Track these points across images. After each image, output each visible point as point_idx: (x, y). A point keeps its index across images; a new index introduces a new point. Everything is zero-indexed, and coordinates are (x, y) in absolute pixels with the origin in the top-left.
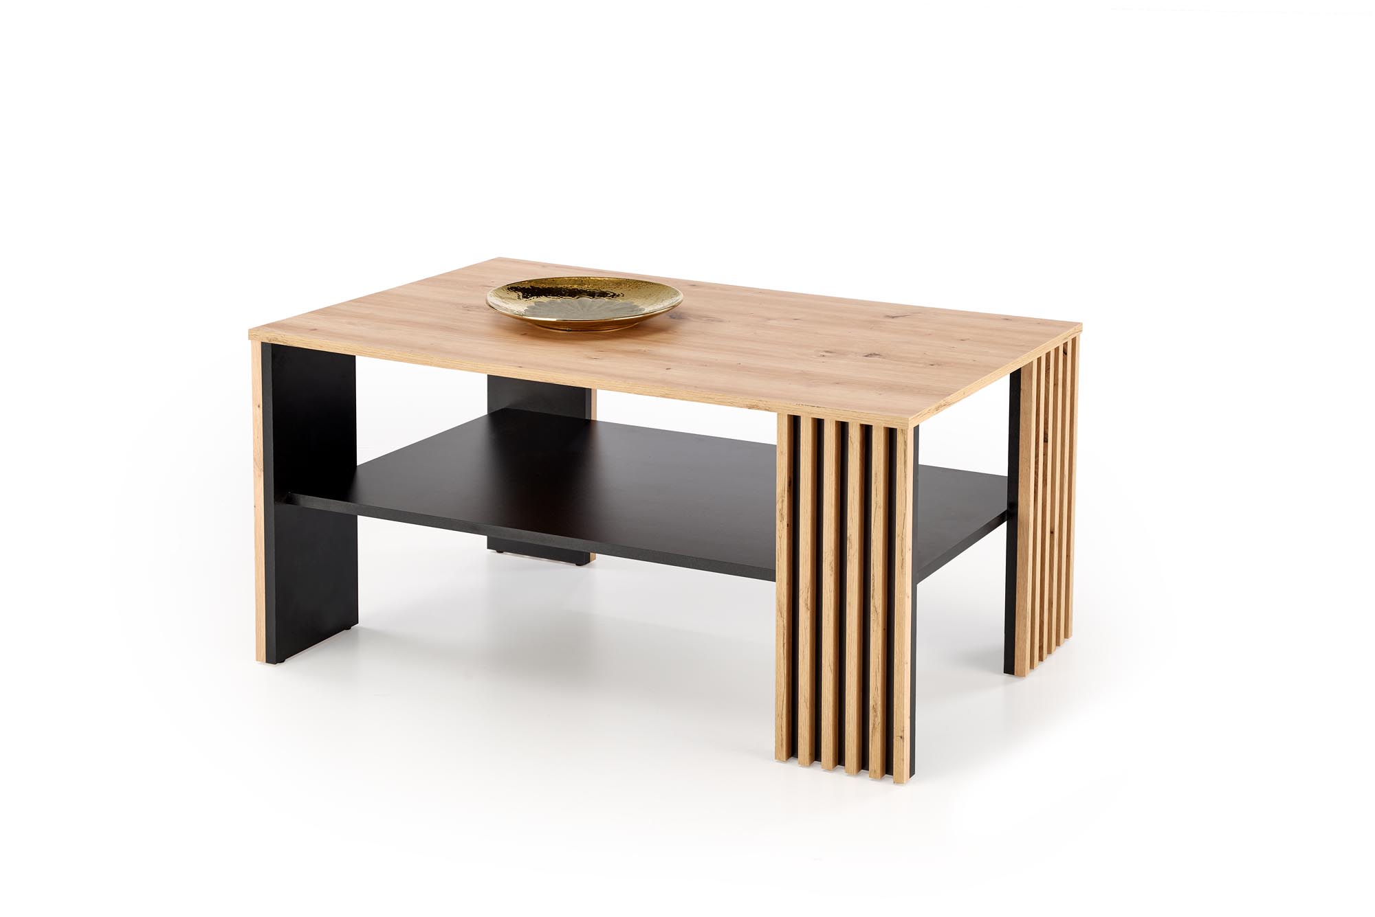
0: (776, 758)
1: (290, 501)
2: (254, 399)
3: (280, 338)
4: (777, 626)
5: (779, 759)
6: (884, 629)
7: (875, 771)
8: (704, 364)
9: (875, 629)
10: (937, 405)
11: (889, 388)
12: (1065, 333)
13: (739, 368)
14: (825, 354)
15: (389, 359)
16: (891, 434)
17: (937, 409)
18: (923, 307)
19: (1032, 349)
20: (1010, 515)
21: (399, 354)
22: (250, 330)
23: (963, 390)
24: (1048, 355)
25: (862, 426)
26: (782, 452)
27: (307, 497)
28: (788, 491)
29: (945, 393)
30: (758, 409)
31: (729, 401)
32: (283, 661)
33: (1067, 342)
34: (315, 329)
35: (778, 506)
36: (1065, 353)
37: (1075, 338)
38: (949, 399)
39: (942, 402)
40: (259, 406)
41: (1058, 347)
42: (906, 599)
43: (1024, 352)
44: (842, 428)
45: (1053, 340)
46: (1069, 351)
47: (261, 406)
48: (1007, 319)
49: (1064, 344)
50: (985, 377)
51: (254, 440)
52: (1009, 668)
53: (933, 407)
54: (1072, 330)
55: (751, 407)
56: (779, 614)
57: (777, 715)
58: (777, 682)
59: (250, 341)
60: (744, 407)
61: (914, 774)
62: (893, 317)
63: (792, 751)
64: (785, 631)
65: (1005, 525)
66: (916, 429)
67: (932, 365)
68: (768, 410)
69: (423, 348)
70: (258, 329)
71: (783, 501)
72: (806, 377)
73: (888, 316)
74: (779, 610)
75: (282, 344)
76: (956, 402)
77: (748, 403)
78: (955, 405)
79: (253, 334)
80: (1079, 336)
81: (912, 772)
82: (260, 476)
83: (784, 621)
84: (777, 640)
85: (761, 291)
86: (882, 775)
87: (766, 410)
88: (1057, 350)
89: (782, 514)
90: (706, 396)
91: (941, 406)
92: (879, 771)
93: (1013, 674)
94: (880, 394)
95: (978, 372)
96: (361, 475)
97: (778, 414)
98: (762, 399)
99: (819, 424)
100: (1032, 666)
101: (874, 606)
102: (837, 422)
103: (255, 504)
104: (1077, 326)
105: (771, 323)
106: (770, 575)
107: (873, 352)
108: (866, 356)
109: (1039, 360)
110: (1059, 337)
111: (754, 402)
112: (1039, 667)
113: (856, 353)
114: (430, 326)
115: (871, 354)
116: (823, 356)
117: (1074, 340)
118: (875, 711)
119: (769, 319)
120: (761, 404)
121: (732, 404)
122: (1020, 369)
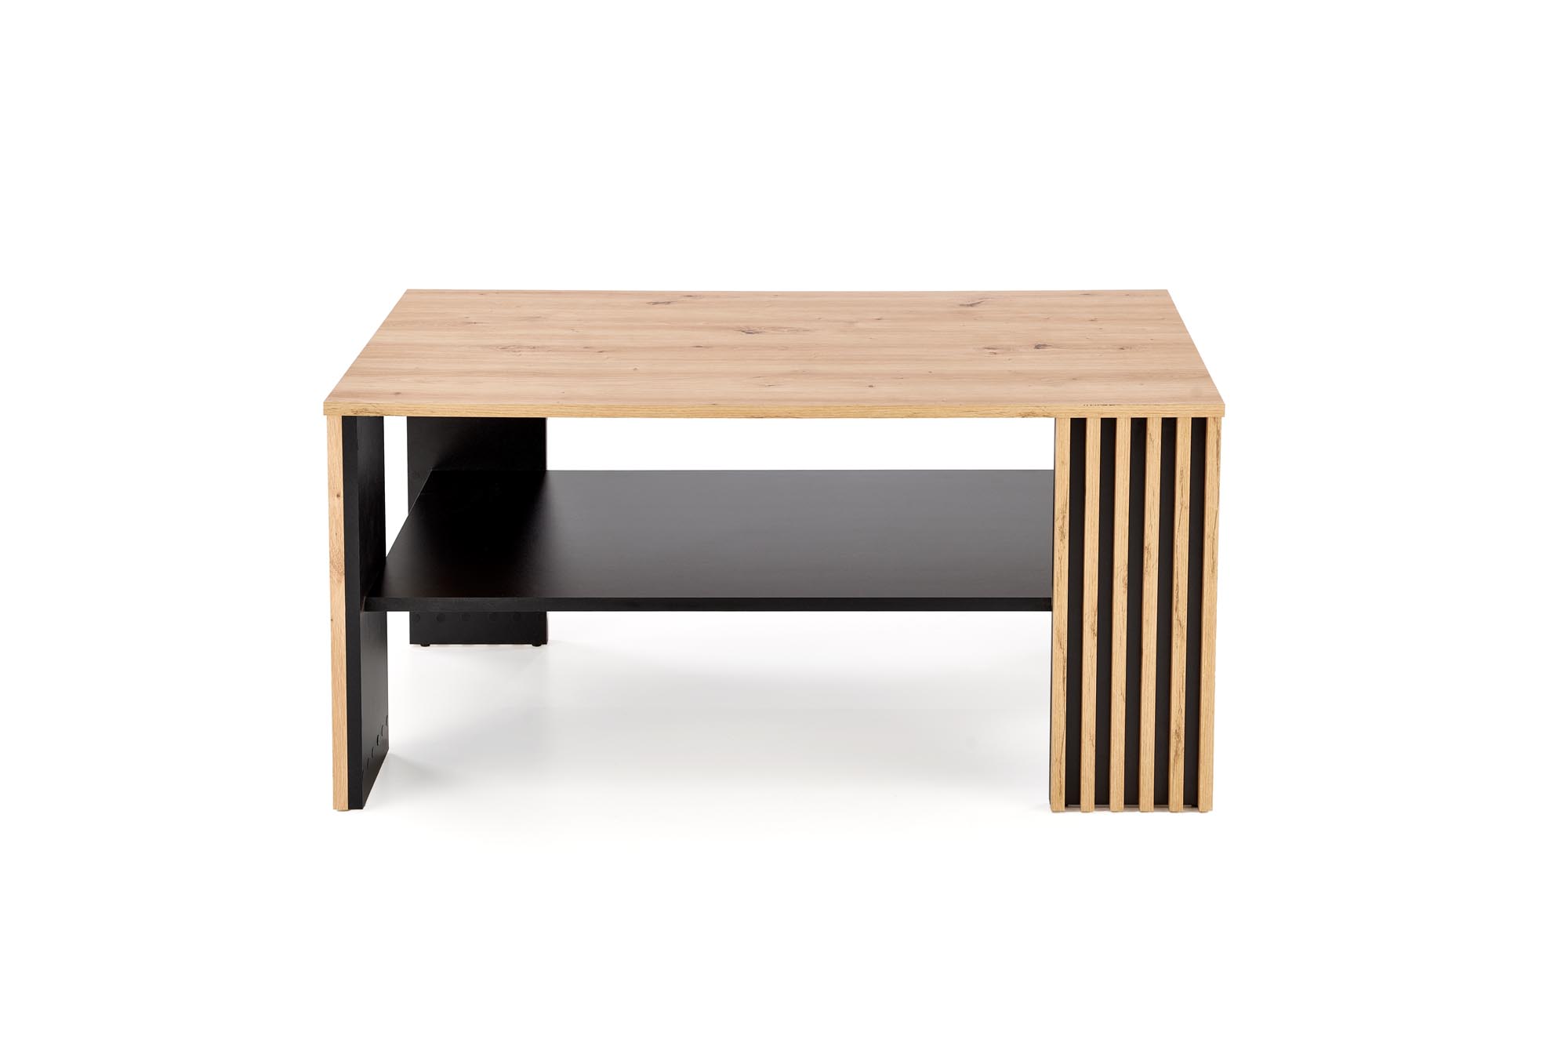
0: (1052, 809)
2: (331, 488)
5: (1056, 810)
7: (1177, 804)
9: (1178, 644)
22: (325, 403)
26: (1063, 462)
30: (1034, 416)
31: (998, 411)
35: (1058, 524)
44: (1139, 425)
51: (331, 538)
55: (1025, 415)
59: (326, 416)
60: (1017, 416)
62: (971, 305)
63: (1072, 799)
70: (337, 401)
71: (1064, 517)
77: (1019, 411)
79: (330, 407)
82: (339, 581)
83: (1062, 654)
86: (1185, 809)
87: (1044, 416)
89: (1062, 532)
90: (967, 409)
92: (1182, 803)
98: (1037, 404)
101: (1178, 620)
104: (1164, 293)
106: (1045, 605)
111: (1030, 409)
118: (1178, 735)
120: (1037, 411)
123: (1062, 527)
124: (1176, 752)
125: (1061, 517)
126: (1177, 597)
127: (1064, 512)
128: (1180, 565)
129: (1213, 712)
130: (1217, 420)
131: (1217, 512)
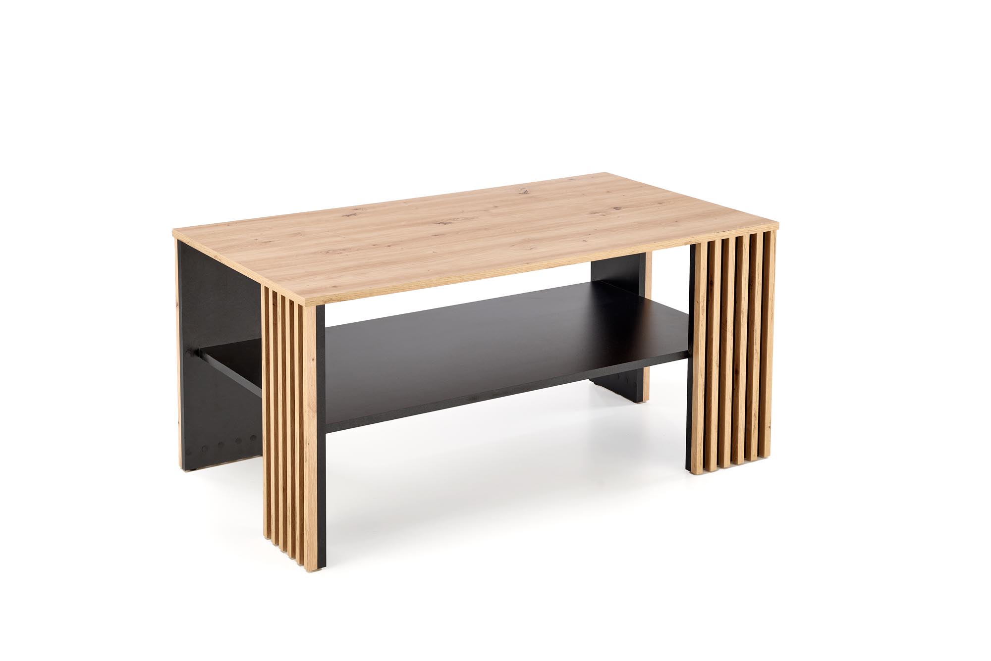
71: (704, 301)
123: (703, 307)
124: (754, 426)
127: (704, 298)
128: (757, 318)
129: (771, 400)
130: (774, 232)
131: (774, 284)
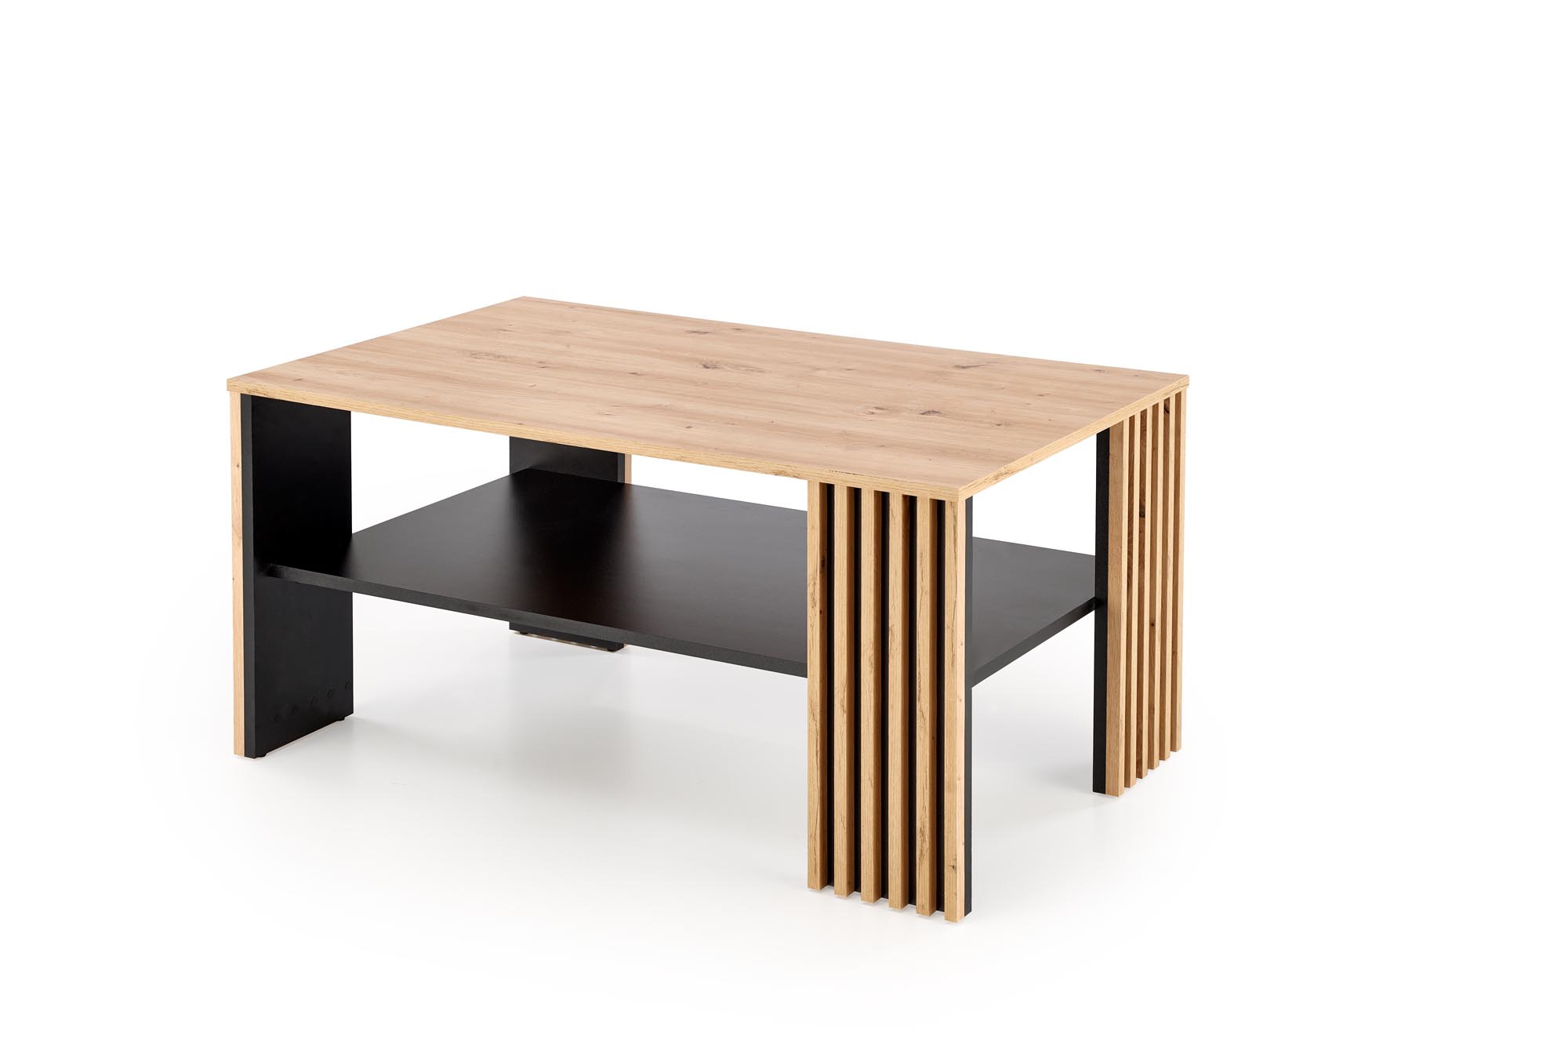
0: (809, 887)
1: (272, 573)
2: (233, 458)
3: (260, 390)
4: (809, 730)
5: (813, 888)
6: (933, 738)
7: (923, 906)
8: (732, 422)
9: (922, 737)
10: (996, 473)
11: (942, 452)
12: (1166, 388)
13: (772, 427)
14: (874, 411)
15: (378, 414)
16: (939, 507)
17: (997, 478)
18: (1003, 356)
19: (1123, 406)
20: (1099, 604)
21: (388, 408)
22: (228, 380)
23: (1030, 455)
24: (1144, 414)
25: (905, 497)
27: (291, 569)
28: (820, 572)
29: (1008, 459)
30: (786, 476)
31: (753, 466)
32: (263, 755)
33: (1169, 398)
34: (300, 380)
35: (810, 590)
36: (1167, 410)
37: (1180, 393)
38: (1012, 465)
39: (1003, 470)
40: (238, 466)
41: (1157, 404)
42: (958, 703)
43: (1112, 410)
44: (883, 499)
45: (1151, 395)
46: (1172, 410)
47: (241, 466)
48: (1099, 370)
49: (1165, 400)
50: (1060, 440)
51: (233, 503)
52: (1100, 786)
53: (991, 475)
54: (1175, 384)
55: (777, 473)
56: (812, 716)
57: (810, 836)
58: (809, 797)
59: (229, 392)
60: (770, 473)
61: (971, 911)
62: (964, 368)
63: (828, 879)
64: (819, 737)
65: (1092, 614)
66: (969, 503)
67: (999, 425)
68: (797, 477)
69: (417, 402)
70: (238, 378)
71: (815, 584)
72: (848, 439)
73: (958, 367)
74: (812, 713)
75: (263, 396)
76: (1021, 470)
77: (774, 469)
78: (1020, 473)
79: (231, 384)
80: (1185, 390)
81: (968, 909)
82: (239, 544)
83: (817, 725)
84: (809, 747)
85: (814, 336)
86: (932, 912)
87: (795, 477)
88: (1155, 407)
89: (814, 599)
90: (728, 459)
91: (1002, 474)
92: (927, 907)
93: (1104, 793)
94: (930, 460)
95: (1053, 433)
96: (356, 545)
97: (809, 482)
98: (790, 464)
99: (855, 495)
100: (1127, 784)
101: (921, 710)
102: (876, 492)
103: (233, 576)
104: (1183, 379)
105: (822, 373)
106: (800, 670)
107: (931, 409)
108: (923, 414)
109: (1132, 419)
110: (1157, 392)
111: (782, 467)
112: (1138, 785)
113: (911, 410)
114: (427, 376)
115: (929, 412)
116: (873, 413)
117: (1178, 397)
118: (923, 835)
119: (819, 369)
120: (789, 470)
121: (756, 469)
122: (1108, 429)
125: (813, 583)
126: (920, 687)
